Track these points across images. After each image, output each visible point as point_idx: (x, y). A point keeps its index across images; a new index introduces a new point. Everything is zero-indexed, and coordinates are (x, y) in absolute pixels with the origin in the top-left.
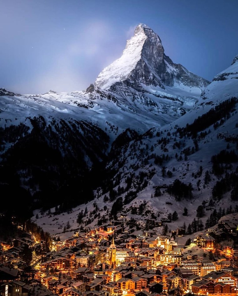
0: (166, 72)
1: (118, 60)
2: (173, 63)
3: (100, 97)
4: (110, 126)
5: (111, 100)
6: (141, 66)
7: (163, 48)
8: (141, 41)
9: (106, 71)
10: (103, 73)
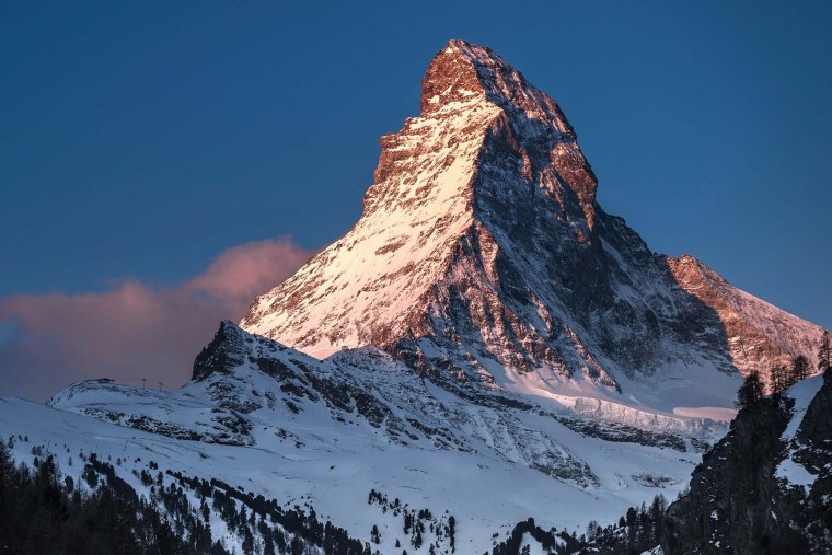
0: (617, 301)
1: (340, 246)
2: (649, 253)
3: (280, 396)
4: (401, 516)
5: (349, 410)
6: (480, 265)
7: (588, 168)
8: (465, 131)
9: (274, 307)
10: (255, 322)
